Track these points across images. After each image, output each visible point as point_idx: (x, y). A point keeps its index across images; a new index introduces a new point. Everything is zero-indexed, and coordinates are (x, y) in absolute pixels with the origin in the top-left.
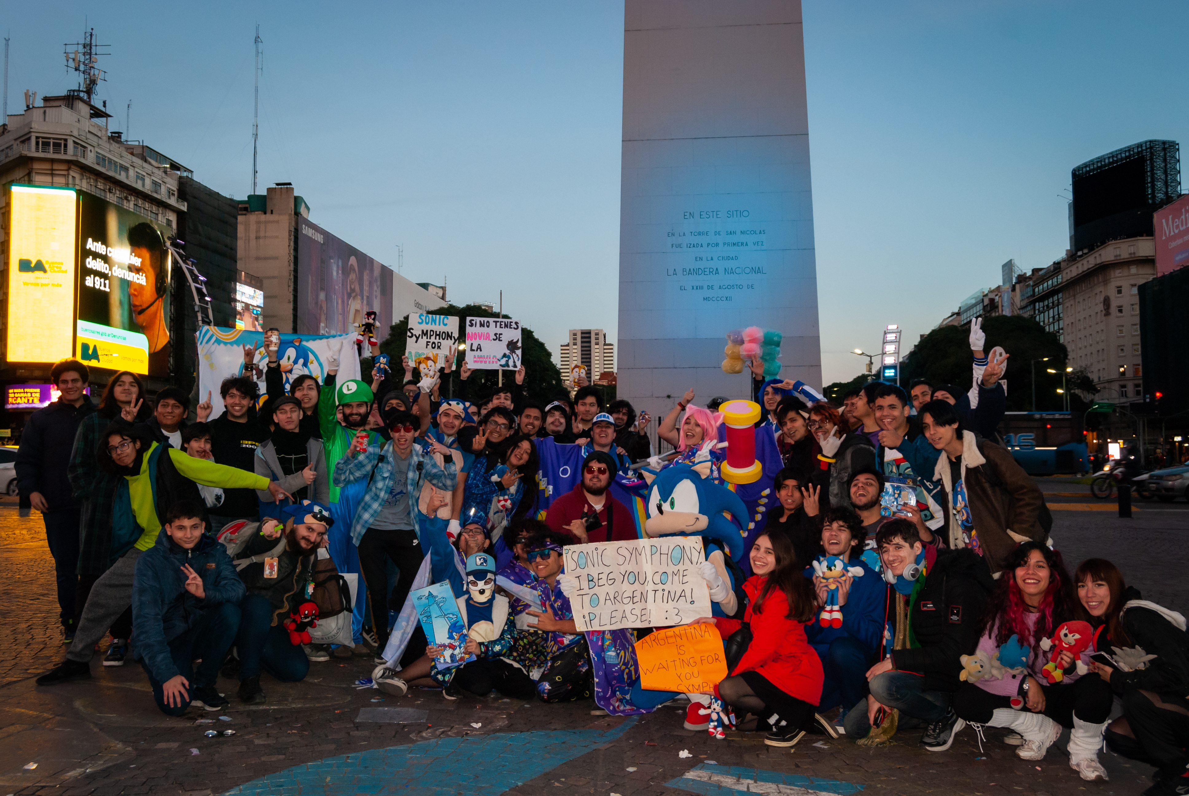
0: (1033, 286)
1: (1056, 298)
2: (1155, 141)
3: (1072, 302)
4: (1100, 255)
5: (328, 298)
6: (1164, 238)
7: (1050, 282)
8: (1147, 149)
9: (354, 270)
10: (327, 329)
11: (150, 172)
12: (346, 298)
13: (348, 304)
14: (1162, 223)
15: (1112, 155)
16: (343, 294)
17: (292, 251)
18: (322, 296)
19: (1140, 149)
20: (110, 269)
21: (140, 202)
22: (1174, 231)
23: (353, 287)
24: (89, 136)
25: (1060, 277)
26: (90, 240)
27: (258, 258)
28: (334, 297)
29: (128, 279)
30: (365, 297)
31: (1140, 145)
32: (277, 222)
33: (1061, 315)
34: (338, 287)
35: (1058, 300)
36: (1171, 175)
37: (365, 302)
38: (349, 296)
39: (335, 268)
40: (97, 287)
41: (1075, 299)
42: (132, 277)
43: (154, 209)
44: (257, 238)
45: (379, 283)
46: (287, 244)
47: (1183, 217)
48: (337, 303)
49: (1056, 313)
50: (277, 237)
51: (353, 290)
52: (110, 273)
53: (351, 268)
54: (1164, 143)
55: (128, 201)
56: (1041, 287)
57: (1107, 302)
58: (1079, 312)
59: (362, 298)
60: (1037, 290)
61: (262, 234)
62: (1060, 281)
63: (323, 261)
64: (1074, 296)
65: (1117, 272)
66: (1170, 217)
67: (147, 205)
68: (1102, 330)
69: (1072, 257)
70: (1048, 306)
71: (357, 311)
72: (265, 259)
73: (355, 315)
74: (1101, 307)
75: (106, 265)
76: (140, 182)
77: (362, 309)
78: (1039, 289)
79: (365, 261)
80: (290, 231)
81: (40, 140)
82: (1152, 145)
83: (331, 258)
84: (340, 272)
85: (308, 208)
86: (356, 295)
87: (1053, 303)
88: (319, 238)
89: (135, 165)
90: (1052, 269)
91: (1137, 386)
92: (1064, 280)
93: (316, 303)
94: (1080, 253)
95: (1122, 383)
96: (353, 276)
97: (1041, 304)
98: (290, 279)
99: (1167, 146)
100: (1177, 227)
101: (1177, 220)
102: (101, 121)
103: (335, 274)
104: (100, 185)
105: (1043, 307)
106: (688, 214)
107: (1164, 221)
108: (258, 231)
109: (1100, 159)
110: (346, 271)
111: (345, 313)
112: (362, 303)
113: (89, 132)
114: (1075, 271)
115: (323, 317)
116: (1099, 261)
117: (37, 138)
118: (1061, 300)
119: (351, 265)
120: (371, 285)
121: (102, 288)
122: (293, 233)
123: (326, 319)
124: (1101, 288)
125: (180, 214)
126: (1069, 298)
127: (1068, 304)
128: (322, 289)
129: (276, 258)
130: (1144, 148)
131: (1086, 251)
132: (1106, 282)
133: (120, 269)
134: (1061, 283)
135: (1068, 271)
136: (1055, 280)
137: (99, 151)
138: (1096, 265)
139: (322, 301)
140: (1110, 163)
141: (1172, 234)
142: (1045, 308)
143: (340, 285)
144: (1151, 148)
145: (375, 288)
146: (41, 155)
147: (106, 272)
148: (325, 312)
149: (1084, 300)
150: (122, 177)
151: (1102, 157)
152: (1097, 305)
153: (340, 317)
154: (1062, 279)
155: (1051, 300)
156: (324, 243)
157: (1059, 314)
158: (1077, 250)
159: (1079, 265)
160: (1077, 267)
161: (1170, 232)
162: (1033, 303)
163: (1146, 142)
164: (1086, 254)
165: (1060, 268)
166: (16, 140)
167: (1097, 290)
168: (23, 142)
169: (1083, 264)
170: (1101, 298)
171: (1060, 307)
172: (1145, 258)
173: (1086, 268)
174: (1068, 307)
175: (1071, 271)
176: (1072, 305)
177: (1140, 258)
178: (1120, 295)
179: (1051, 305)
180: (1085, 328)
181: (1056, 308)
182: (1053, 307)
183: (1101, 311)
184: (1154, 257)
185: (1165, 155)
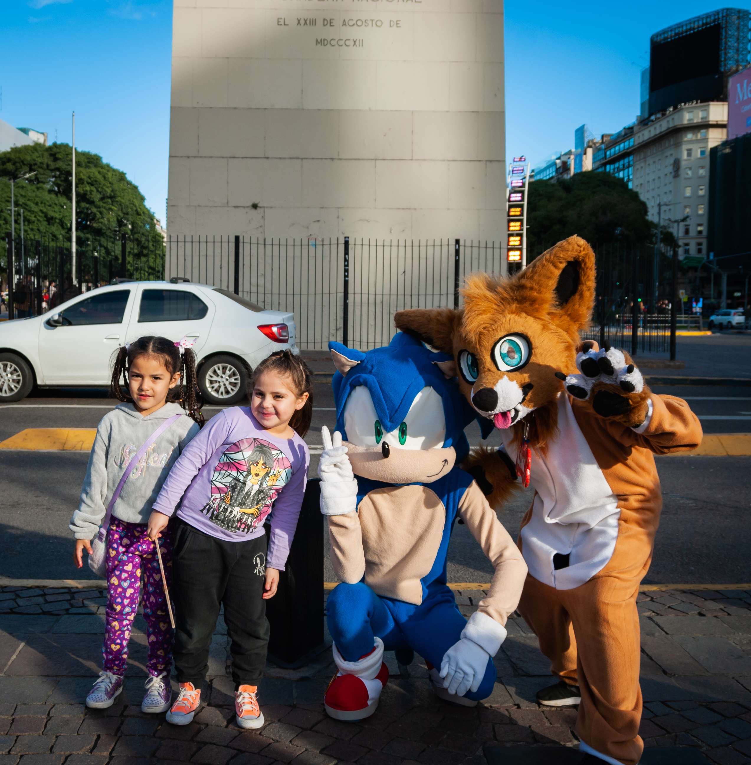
0: (605, 149)
1: (626, 160)
2: (731, 9)
3: (642, 165)
4: (673, 119)
6: (737, 102)
7: (622, 146)
8: (723, 17)
14: (736, 88)
15: (690, 21)
19: (717, 17)
22: (747, 95)
25: (631, 141)
31: (717, 13)
33: (631, 177)
35: (629, 162)
36: (743, 43)
41: (645, 161)
49: (626, 174)
54: (739, 11)
56: (613, 150)
57: (677, 164)
58: (648, 174)
60: (608, 153)
62: (632, 144)
64: (645, 158)
65: (690, 136)
66: (745, 81)
68: (670, 191)
69: (644, 122)
70: (618, 168)
74: (670, 169)
78: (611, 153)
82: (728, 12)
87: (624, 165)
90: (623, 133)
91: (700, 244)
92: (636, 143)
94: (653, 118)
95: (686, 241)
97: (612, 167)
99: (741, 15)
105: (614, 169)
107: (738, 85)
109: (680, 25)
114: (647, 134)
116: (671, 125)
118: (631, 163)
124: (672, 151)
126: (639, 160)
127: (638, 167)
130: (721, 16)
131: (659, 115)
132: (678, 145)
134: (634, 146)
135: (640, 134)
136: (627, 143)
138: (668, 128)
140: (687, 31)
141: (746, 98)
142: (616, 170)
144: (727, 15)
149: (654, 162)
151: (680, 23)
152: (666, 167)
154: (634, 142)
155: (621, 162)
157: (628, 176)
158: (651, 114)
159: (652, 129)
160: (650, 131)
161: (743, 97)
162: (604, 165)
163: (723, 10)
164: (659, 118)
165: (632, 132)
167: (668, 153)
169: (655, 128)
170: (671, 160)
171: (630, 169)
172: (715, 123)
173: (658, 132)
174: (638, 169)
175: (643, 135)
176: (642, 167)
177: (711, 123)
178: (689, 158)
179: (621, 167)
180: (653, 189)
181: (626, 171)
182: (623, 169)
183: (671, 173)
184: (726, 123)
185: (739, 24)
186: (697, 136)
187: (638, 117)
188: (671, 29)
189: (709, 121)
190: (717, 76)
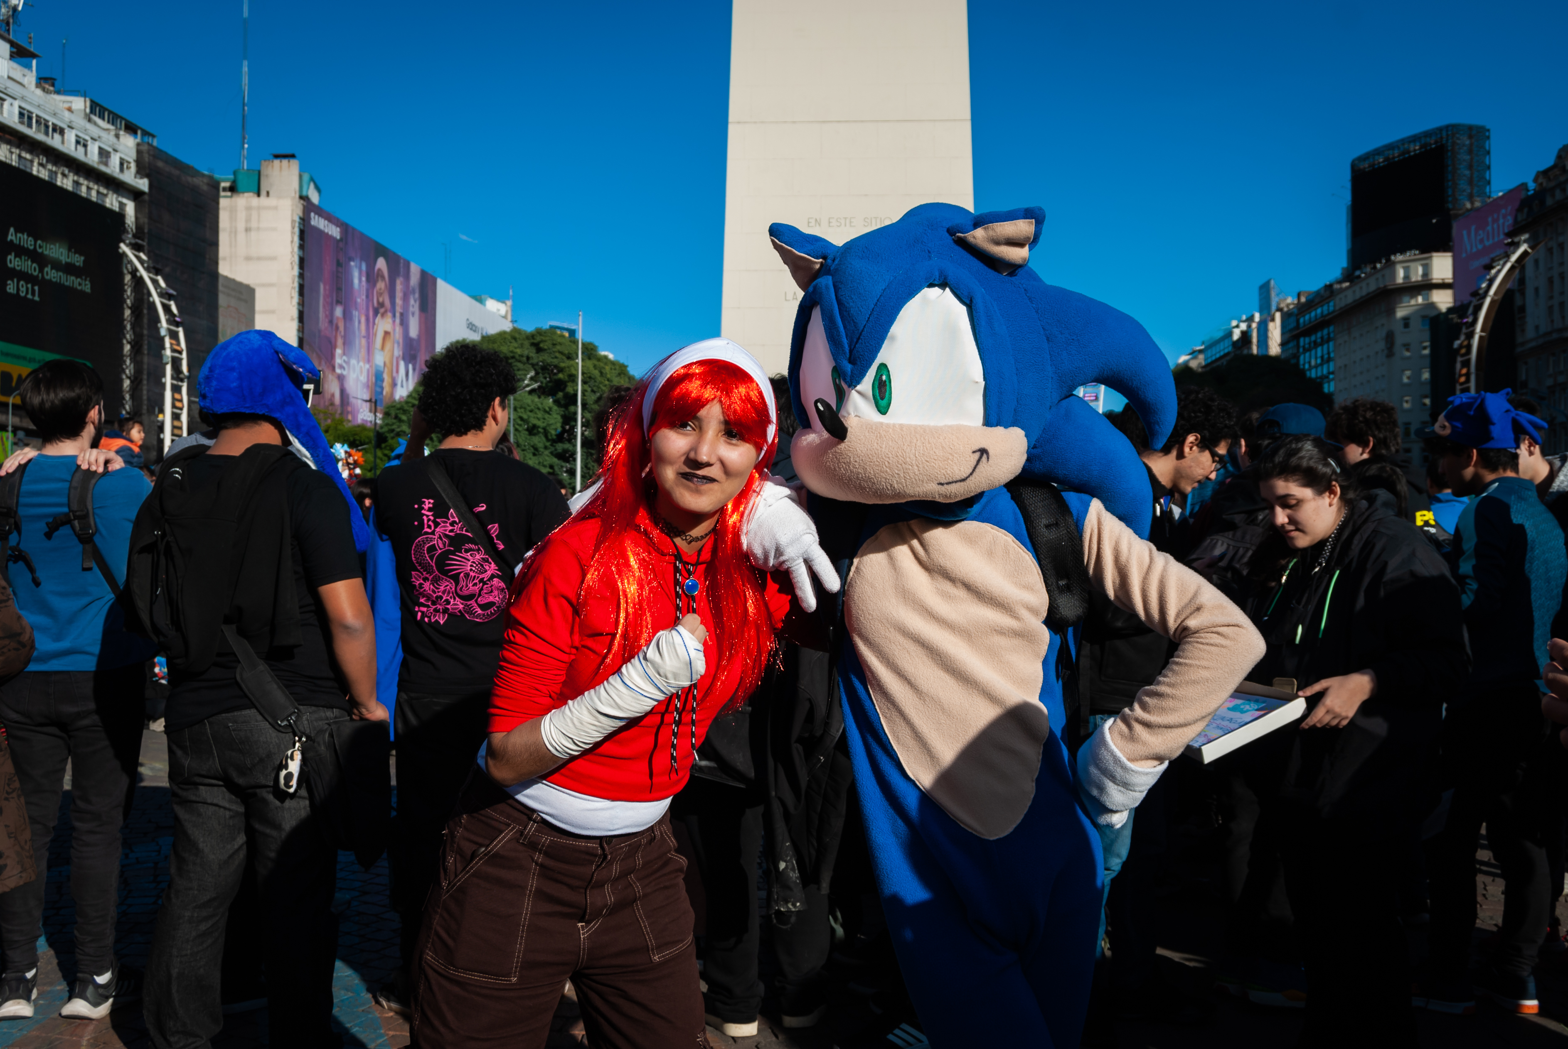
0: (1297, 315)
1: (1325, 332)
2: (1459, 125)
3: (1344, 339)
4: (1383, 276)
5: (347, 315)
6: (1464, 255)
7: (1319, 311)
8: (1447, 135)
9: (383, 277)
10: (345, 358)
11: (95, 136)
12: (371, 314)
13: (374, 323)
14: (1462, 233)
16: (367, 309)
17: (296, 249)
18: (339, 311)
19: (1438, 136)
20: (41, 270)
21: (82, 178)
22: (1476, 247)
23: (381, 300)
24: (10, 84)
25: (1331, 304)
26: (12, 230)
27: (248, 258)
28: (356, 313)
29: (67, 284)
30: (398, 315)
31: (1440, 129)
32: (276, 208)
33: (1332, 355)
34: (361, 299)
35: (1329, 334)
36: (1478, 171)
37: (398, 321)
38: (376, 312)
39: (356, 274)
40: (23, 294)
41: (1350, 333)
42: (71, 281)
43: (102, 187)
44: (248, 230)
45: (417, 295)
46: (290, 239)
47: (1489, 228)
48: (359, 322)
49: (1325, 351)
50: (275, 230)
51: (381, 305)
52: (40, 275)
53: (378, 275)
54: (1470, 128)
55: (66, 176)
56: (1307, 317)
57: (1390, 338)
58: (1355, 352)
59: (394, 316)
60: (1302, 320)
61: (254, 224)
62: (1331, 309)
63: (339, 264)
64: (1349, 329)
65: (1406, 300)
66: (1473, 228)
67: (92, 183)
68: (1383, 376)
69: (1349, 278)
70: (1315, 342)
71: (387, 333)
72: (259, 259)
73: (384, 339)
74: (1382, 345)
75: (34, 265)
76: (81, 149)
77: (394, 330)
78: (1305, 320)
79: (397, 265)
80: (293, 221)
82: (1452, 130)
83: (351, 259)
84: (364, 279)
85: (319, 191)
86: (386, 311)
87: (1322, 338)
88: (334, 232)
89: (74, 125)
90: (1322, 293)
92: (1337, 308)
93: (331, 322)
94: (1357, 273)
96: (381, 285)
97: (1307, 340)
98: (293, 288)
99: (1474, 132)
100: (1482, 241)
101: (1481, 232)
103: (356, 281)
104: (26, 154)
105: (1310, 343)
106: (813, 221)
107: (1465, 233)
108: (248, 220)
109: (1389, 147)
110: (372, 277)
111: (369, 336)
112: (394, 322)
113: (9, 78)
114: (1351, 295)
115: (340, 342)
116: (1381, 284)
118: (1332, 335)
119: (379, 270)
120: (406, 298)
121: (30, 296)
122: (297, 225)
123: (344, 344)
124: (1381, 320)
125: (138, 196)
126: (1343, 332)
127: (1339, 340)
128: (338, 302)
129: (273, 258)
131: (1367, 270)
132: (1390, 311)
133: (53, 271)
134: (1333, 312)
135: (1341, 295)
136: (1325, 308)
137: (24, 105)
138: (1378, 289)
139: (338, 318)
141: (1474, 250)
142: (1312, 345)
143: (364, 297)
144: (1453, 133)
145: (412, 302)
147: (36, 274)
148: (343, 333)
149: (1361, 335)
150: (55, 141)
151: (1390, 144)
152: (1377, 342)
153: (364, 341)
154: (1335, 306)
155: (1319, 334)
156: (341, 239)
157: (1329, 353)
159: (1357, 288)
161: (1471, 248)
162: (1296, 337)
163: (1447, 126)
164: (1367, 273)
165: (1333, 292)
167: (1378, 323)
169: (1361, 288)
170: (1382, 333)
171: (1331, 344)
172: (1440, 281)
173: (1364, 293)
174: (1340, 344)
175: (1346, 296)
176: (1345, 342)
177: (1434, 281)
178: (1406, 330)
179: (1319, 340)
180: (1361, 373)
181: (1325, 346)
182: (1322, 344)
183: (1383, 350)
184: (1451, 281)
185: (1471, 144)
186: (1417, 301)
187: (1343, 269)
188: (1377, 152)
189: (1432, 279)
190: (1434, 221)
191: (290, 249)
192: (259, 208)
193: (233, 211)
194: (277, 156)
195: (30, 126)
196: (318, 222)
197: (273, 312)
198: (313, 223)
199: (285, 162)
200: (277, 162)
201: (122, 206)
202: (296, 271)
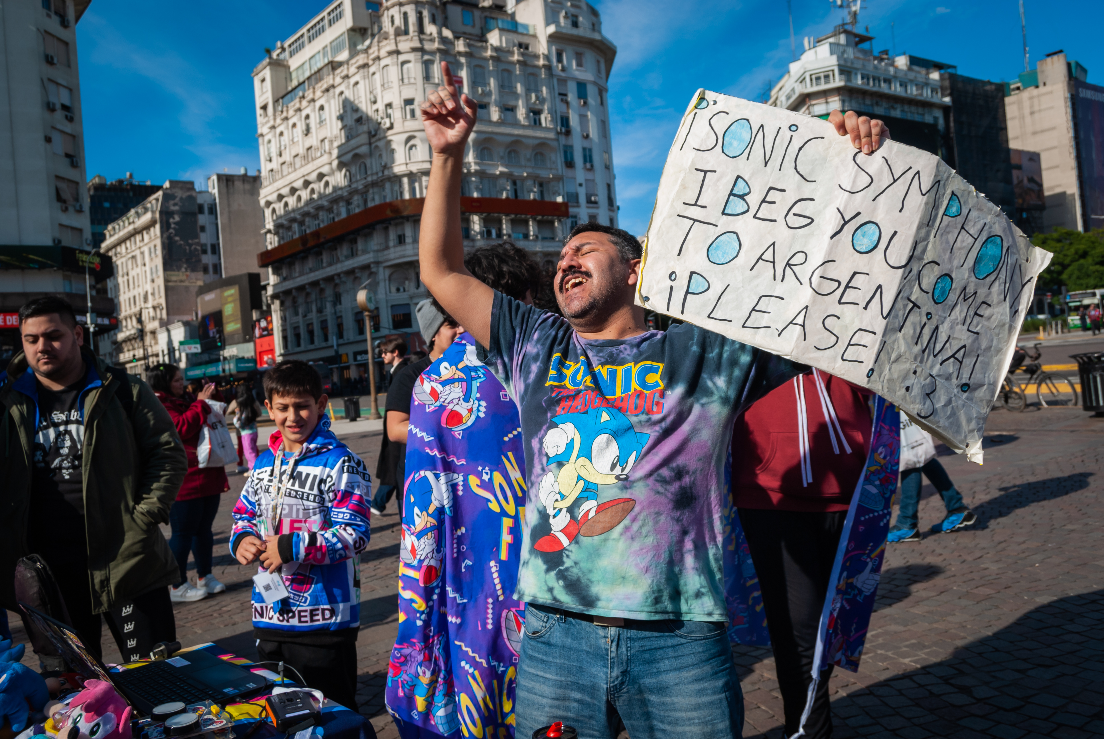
11: (912, 78)
17: (1070, 118)
21: (906, 108)
24: (856, 61)
27: (1035, 133)
32: (1051, 92)
43: (920, 110)
44: (1032, 113)
46: (1064, 112)
50: (1052, 108)
55: (895, 109)
61: (1036, 108)
67: (913, 109)
72: (1043, 131)
76: (903, 89)
80: (1065, 98)
81: (814, 77)
85: (1085, 71)
98: (1071, 146)
102: (866, 45)
104: (868, 102)
108: (1032, 106)
117: (811, 75)
122: (1069, 100)
125: (946, 109)
129: (1053, 129)
137: (864, 72)
146: (815, 89)
150: (884, 89)
166: (796, 81)
168: (801, 82)
191: (1065, 119)
192: (1039, 96)
193: (1020, 103)
194: (1049, 55)
195: (868, 84)
196: (1085, 94)
197: (1057, 167)
198: (1081, 95)
199: (1055, 57)
200: (1049, 60)
201: (936, 119)
202: (1071, 134)
